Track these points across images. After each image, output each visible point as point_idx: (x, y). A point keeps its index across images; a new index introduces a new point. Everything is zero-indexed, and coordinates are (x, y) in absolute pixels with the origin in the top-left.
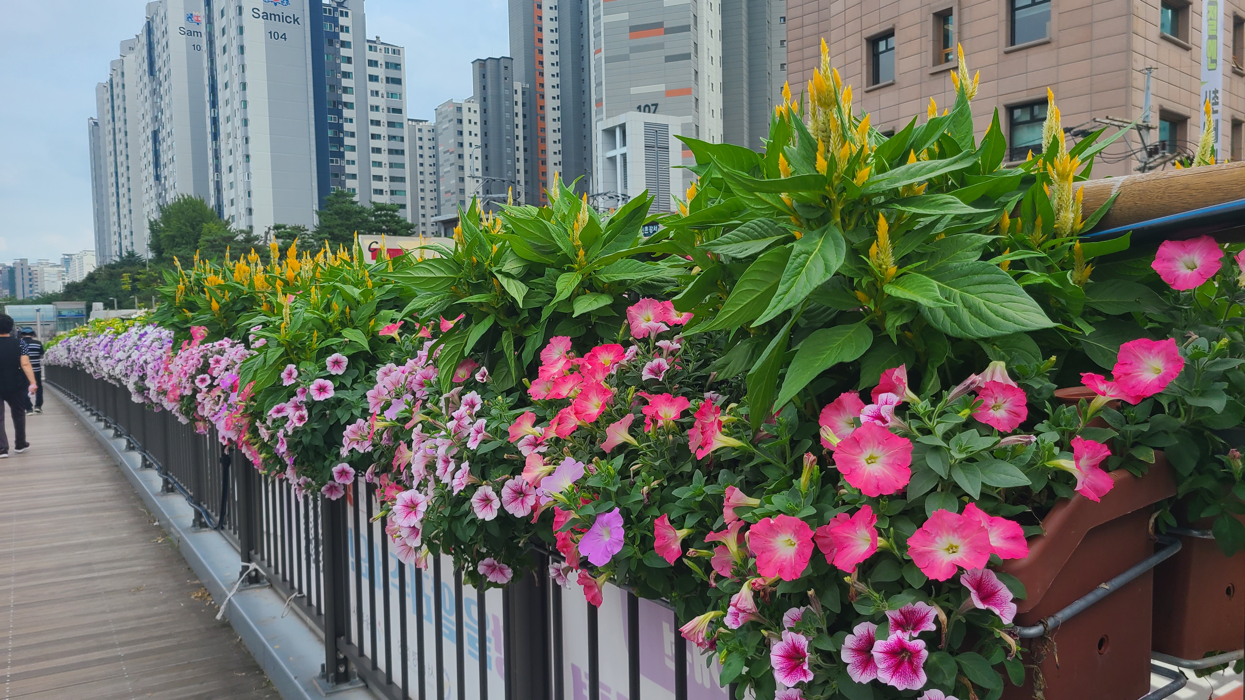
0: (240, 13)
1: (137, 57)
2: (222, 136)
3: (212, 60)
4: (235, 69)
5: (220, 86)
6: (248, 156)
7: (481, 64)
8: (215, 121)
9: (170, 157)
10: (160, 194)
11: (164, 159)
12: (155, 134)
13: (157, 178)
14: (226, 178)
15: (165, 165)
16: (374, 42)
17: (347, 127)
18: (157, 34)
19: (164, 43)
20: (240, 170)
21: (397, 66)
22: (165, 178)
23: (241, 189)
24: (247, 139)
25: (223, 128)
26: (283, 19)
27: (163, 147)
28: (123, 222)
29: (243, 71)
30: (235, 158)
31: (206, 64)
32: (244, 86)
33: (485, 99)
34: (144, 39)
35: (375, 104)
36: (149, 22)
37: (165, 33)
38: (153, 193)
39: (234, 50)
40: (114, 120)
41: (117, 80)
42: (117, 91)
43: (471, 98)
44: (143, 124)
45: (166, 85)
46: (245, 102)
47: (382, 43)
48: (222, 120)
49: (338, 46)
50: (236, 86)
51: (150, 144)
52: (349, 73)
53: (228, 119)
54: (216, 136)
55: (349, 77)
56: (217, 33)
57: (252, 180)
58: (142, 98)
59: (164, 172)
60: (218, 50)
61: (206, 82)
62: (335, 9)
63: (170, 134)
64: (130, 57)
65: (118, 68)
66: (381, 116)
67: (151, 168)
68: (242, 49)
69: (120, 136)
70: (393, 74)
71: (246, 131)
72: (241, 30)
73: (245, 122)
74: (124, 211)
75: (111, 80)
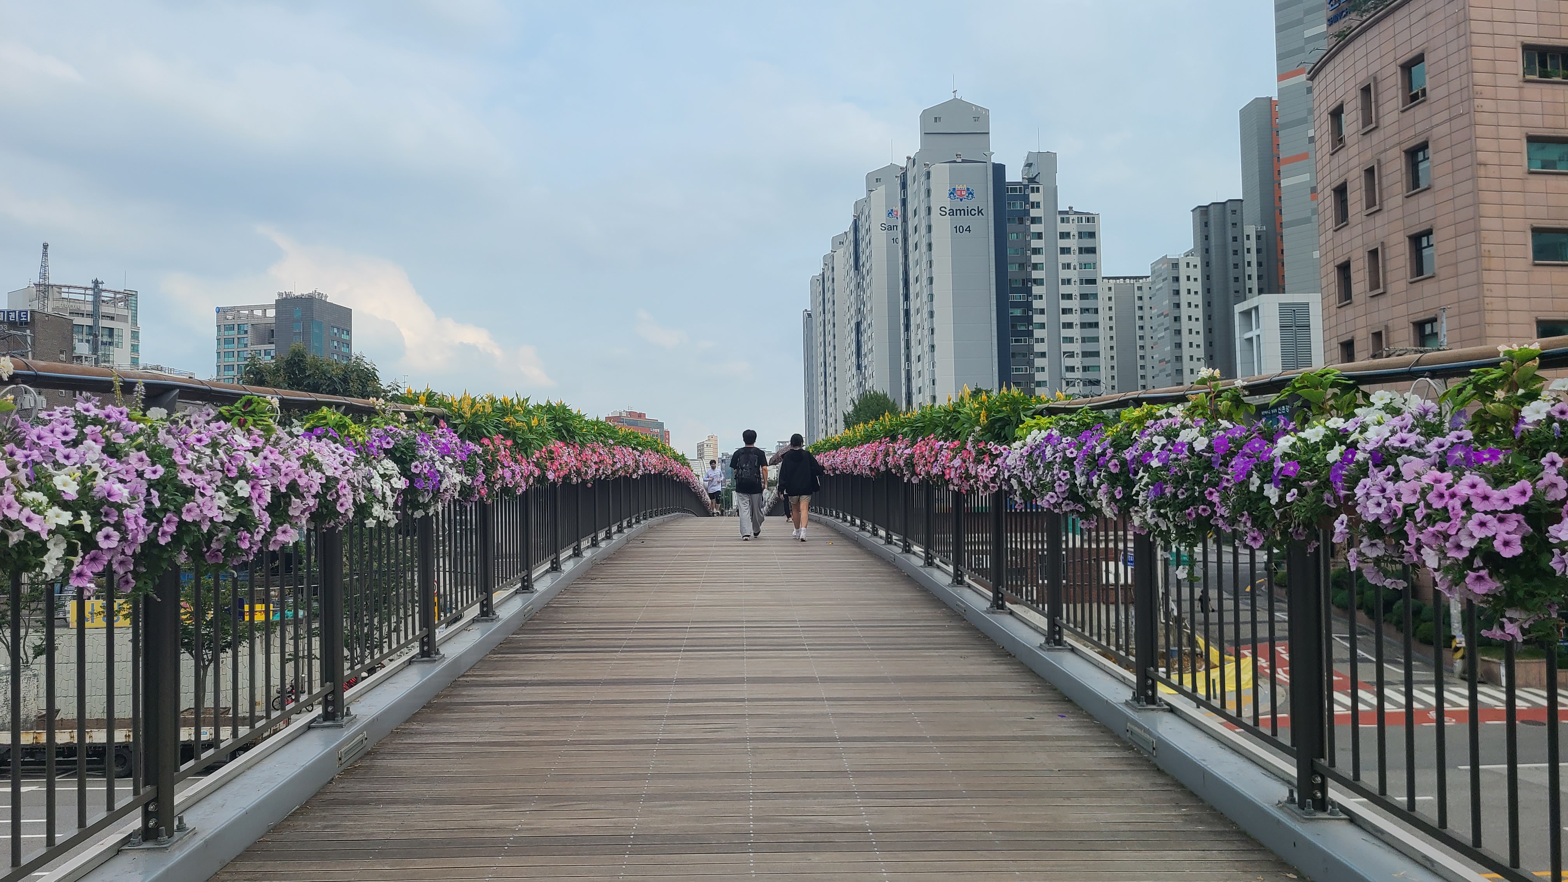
0: (929, 213)
1: (845, 253)
2: (913, 327)
3: (906, 257)
4: (924, 265)
5: (912, 280)
6: (933, 346)
7: (1203, 213)
8: (907, 313)
9: (870, 347)
10: (861, 383)
11: (865, 349)
12: (858, 325)
13: (859, 367)
14: (915, 367)
15: (865, 355)
16: (1066, 213)
17: (1037, 304)
18: (862, 232)
19: (868, 240)
20: (926, 359)
21: (1092, 235)
22: (865, 367)
23: (927, 376)
24: (932, 330)
25: (914, 320)
26: (969, 212)
27: (864, 338)
28: (830, 410)
29: (931, 267)
30: (922, 348)
31: (901, 260)
32: (931, 280)
33: (1207, 251)
34: (851, 236)
35: (1066, 277)
36: (855, 220)
37: (868, 230)
38: (854, 382)
39: (923, 247)
40: (824, 313)
41: (828, 274)
42: (828, 284)
43: (1191, 251)
44: (848, 316)
45: (868, 279)
46: (932, 295)
47: (1076, 213)
48: (912, 312)
49: (1028, 223)
50: (924, 281)
51: (853, 335)
52: (1039, 249)
53: (918, 311)
54: (907, 327)
55: (1039, 253)
56: (910, 231)
57: (936, 369)
58: (848, 292)
59: (865, 362)
60: (911, 247)
61: (901, 276)
62: (1026, 187)
63: (870, 325)
64: (840, 251)
65: (829, 262)
66: (1074, 289)
67: (854, 358)
68: (930, 245)
69: (829, 327)
70: (1087, 243)
71: (932, 323)
72: (929, 228)
73: (931, 314)
74: (830, 400)
75: (823, 273)
